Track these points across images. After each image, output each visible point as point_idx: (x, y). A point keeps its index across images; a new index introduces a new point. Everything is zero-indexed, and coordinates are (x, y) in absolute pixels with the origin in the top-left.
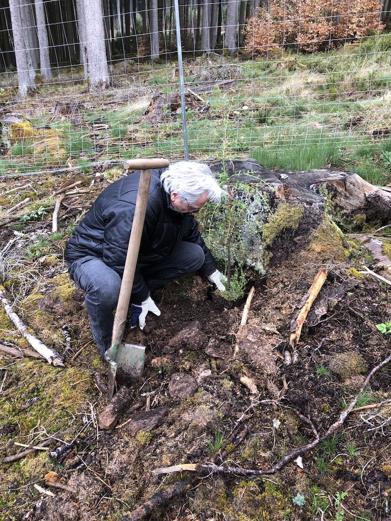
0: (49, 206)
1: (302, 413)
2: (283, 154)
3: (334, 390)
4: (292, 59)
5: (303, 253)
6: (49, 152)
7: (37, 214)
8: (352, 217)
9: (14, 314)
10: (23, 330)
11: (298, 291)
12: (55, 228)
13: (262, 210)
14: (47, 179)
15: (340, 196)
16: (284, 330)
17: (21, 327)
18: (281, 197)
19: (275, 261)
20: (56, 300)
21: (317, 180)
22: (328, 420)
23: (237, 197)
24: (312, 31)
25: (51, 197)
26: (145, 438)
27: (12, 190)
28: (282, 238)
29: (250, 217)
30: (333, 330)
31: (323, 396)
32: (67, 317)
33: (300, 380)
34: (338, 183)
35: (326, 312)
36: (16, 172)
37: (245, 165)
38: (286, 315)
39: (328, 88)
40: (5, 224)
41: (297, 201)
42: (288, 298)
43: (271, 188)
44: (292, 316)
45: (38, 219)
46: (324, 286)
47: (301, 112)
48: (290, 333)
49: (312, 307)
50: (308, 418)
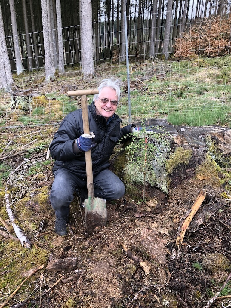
0: (47, 144)
1: (181, 297)
2: (190, 116)
3: (205, 281)
4: (202, 60)
5: (191, 180)
6: (53, 113)
7: (39, 148)
8: (229, 157)
9: (10, 210)
10: (13, 221)
11: (186, 207)
12: (47, 157)
13: (166, 151)
14: (49, 128)
15: (220, 143)
16: (173, 233)
17: (12, 219)
18: (178, 143)
19: (173, 184)
20: (36, 203)
21: (205, 133)
22: (200, 304)
23: (150, 142)
24: (215, 45)
25: (48, 139)
26: (71, 304)
27: (28, 134)
28: (178, 170)
29: (158, 155)
30: (208, 235)
31: (197, 285)
32: (41, 214)
33: (181, 271)
34: (219, 135)
35: (203, 223)
36: (34, 124)
37: (158, 122)
38: (176, 223)
39: (222, 77)
40: (20, 154)
41: (188, 146)
42: (179, 211)
43: (171, 137)
44: (179, 224)
45: (40, 152)
46: (203, 204)
47: (204, 91)
48: (177, 236)
49: (194, 218)
50: (185, 301)
